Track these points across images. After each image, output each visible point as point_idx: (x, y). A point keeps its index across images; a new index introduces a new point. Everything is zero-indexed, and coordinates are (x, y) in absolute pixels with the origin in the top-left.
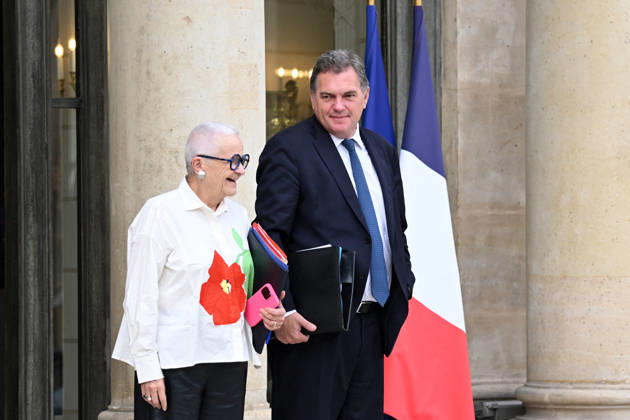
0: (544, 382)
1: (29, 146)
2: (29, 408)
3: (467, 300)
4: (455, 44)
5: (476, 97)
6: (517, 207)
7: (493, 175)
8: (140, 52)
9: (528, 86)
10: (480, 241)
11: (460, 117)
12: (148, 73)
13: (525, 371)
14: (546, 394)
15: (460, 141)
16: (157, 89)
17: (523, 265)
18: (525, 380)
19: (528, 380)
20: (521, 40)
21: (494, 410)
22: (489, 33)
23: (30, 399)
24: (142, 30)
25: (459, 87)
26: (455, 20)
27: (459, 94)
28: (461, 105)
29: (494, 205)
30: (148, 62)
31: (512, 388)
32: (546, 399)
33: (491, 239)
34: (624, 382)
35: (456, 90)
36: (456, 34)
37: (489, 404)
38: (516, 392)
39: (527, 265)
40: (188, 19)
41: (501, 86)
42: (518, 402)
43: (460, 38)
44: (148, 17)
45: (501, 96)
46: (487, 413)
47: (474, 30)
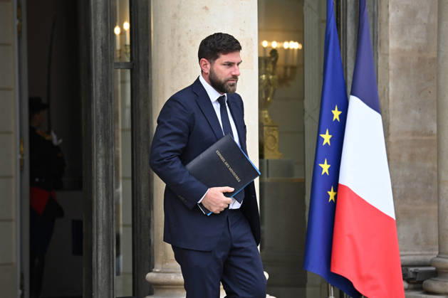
1: (99, 94)
2: (100, 271)
4: (387, 23)
5: (402, 59)
6: (431, 134)
7: (415, 113)
8: (173, 30)
9: (438, 51)
10: (405, 158)
11: (391, 73)
12: (179, 45)
13: (437, 247)
15: (391, 89)
16: (185, 56)
17: (435, 174)
18: (437, 253)
19: (439, 253)
20: (434, 19)
21: (415, 273)
22: (411, 14)
23: (100, 265)
24: (175, 16)
25: (390, 52)
26: (388, 6)
27: (390, 57)
28: (392, 65)
29: (414, 133)
30: (179, 37)
31: (429, 258)
33: (412, 157)
35: (388, 55)
36: (388, 15)
37: (412, 269)
38: (432, 261)
39: (438, 175)
40: (206, 8)
41: (420, 51)
42: (433, 269)
43: (391, 19)
44: (179, 7)
45: (419, 58)
46: (411, 275)
47: (401, 13)
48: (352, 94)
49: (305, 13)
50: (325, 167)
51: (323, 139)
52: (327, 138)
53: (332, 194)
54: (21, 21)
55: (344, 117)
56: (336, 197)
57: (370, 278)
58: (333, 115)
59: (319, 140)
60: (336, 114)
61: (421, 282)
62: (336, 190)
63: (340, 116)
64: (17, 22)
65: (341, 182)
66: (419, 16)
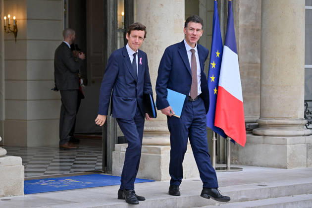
0: (266, 118)
2: (110, 124)
3: (244, 92)
4: (238, 12)
5: (245, 29)
6: (257, 63)
7: (250, 53)
8: (147, 15)
9: (262, 26)
10: (246, 73)
11: (240, 35)
12: (149, 21)
13: (259, 114)
14: (266, 121)
15: (240, 43)
16: (152, 27)
17: (259, 82)
18: (259, 116)
19: (261, 117)
20: (259, 12)
21: (249, 126)
22: (249, 9)
23: (110, 122)
24: (148, 8)
25: (240, 26)
26: (239, 5)
27: (240, 28)
28: (240, 32)
29: (250, 63)
30: (149, 18)
31: (255, 119)
32: (267, 123)
33: (248, 74)
34: (291, 118)
35: (239, 27)
36: (239, 9)
37: (248, 124)
38: (257, 121)
39: (261, 82)
40: (162, 5)
41: (252, 26)
42: (257, 124)
43: (240, 11)
44: (149, 4)
45: (252, 29)
46: (247, 127)
47: (244, 8)
48: (225, 45)
49: (200, 7)
50: (213, 78)
51: (212, 66)
52: (213, 65)
53: (215, 91)
54: (66, 9)
55: (221, 55)
56: (217, 92)
57: (231, 129)
58: (216, 54)
59: (210, 66)
60: (218, 54)
61: (252, 130)
62: (217, 89)
63: (220, 55)
64: (64, 10)
65: (219, 85)
66: (253, 10)
